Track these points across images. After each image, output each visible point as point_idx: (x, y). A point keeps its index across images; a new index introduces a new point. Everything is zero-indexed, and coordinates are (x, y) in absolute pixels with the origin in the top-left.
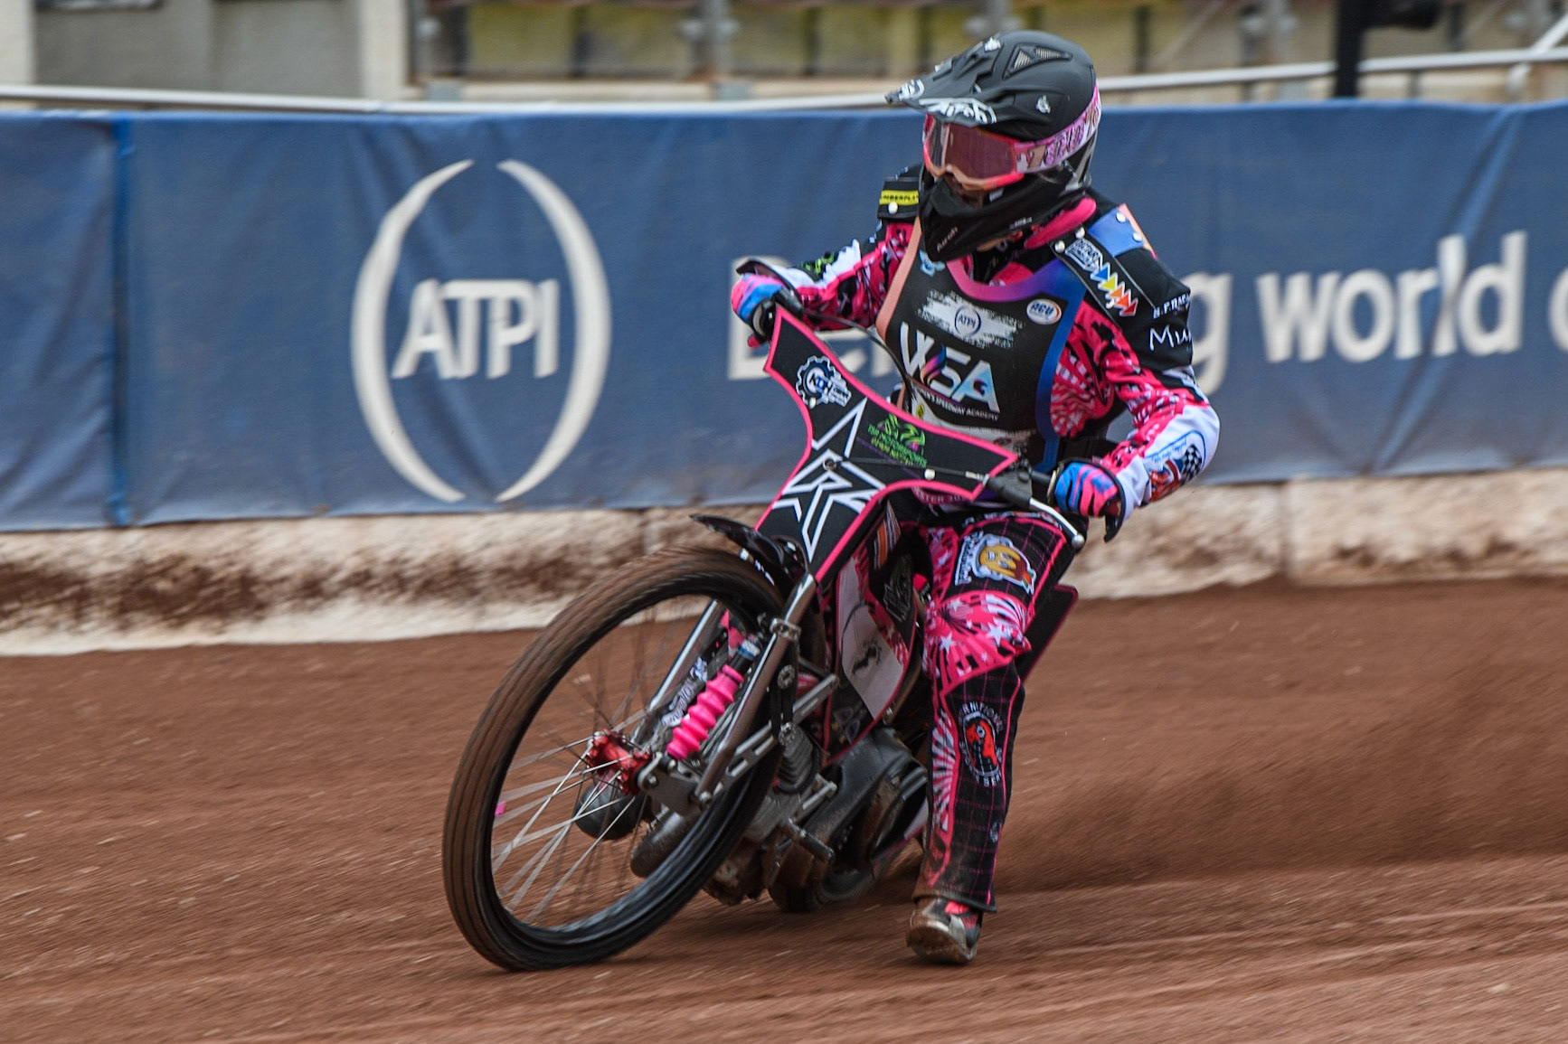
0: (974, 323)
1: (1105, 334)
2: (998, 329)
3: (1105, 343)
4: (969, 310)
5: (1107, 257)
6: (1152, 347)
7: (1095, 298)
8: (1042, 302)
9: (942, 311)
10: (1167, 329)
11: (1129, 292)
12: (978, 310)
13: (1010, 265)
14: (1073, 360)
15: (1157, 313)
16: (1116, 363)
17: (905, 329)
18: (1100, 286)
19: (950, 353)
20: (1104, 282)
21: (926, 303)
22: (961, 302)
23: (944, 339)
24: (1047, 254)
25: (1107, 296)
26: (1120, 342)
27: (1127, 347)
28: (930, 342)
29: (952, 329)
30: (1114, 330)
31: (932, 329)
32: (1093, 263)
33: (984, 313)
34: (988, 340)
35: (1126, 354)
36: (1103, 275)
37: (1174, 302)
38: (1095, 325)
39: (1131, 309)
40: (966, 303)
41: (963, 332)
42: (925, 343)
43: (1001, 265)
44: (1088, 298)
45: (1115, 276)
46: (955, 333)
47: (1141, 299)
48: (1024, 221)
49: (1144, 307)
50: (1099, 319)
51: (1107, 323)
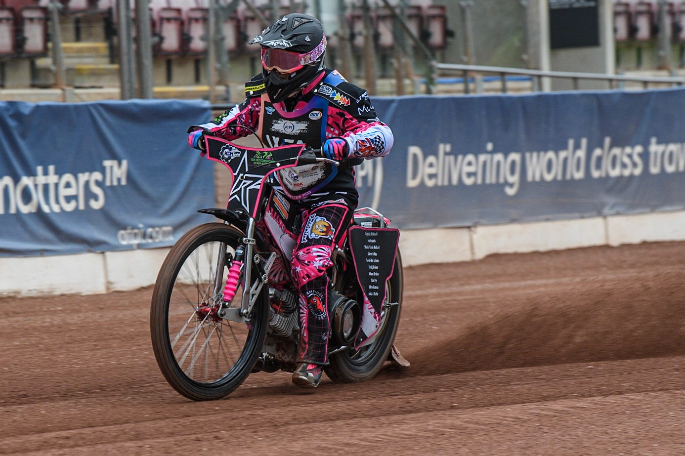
0: (291, 127)
1: (342, 115)
2: (300, 127)
3: (343, 118)
4: (289, 123)
5: (334, 88)
6: (360, 114)
7: (333, 104)
8: (314, 112)
9: (278, 126)
10: (364, 106)
11: (345, 97)
12: (291, 122)
13: (299, 102)
14: (332, 129)
15: (358, 101)
16: (349, 124)
17: (268, 136)
18: (334, 99)
19: (286, 141)
20: (335, 97)
21: (273, 125)
22: (284, 121)
23: (282, 136)
24: (311, 94)
25: (338, 102)
26: (348, 116)
27: (351, 117)
28: (278, 139)
29: (284, 132)
30: (345, 113)
31: (277, 134)
32: (330, 92)
33: (294, 122)
34: (299, 132)
35: (352, 119)
36: (334, 95)
37: (363, 96)
38: (337, 113)
39: (348, 103)
40: (286, 121)
41: (288, 131)
42: (276, 140)
43: (296, 103)
44: (331, 104)
45: (339, 93)
46: (286, 133)
47: (351, 99)
48: (305, 84)
49: (352, 101)
50: (338, 111)
51: (341, 111)
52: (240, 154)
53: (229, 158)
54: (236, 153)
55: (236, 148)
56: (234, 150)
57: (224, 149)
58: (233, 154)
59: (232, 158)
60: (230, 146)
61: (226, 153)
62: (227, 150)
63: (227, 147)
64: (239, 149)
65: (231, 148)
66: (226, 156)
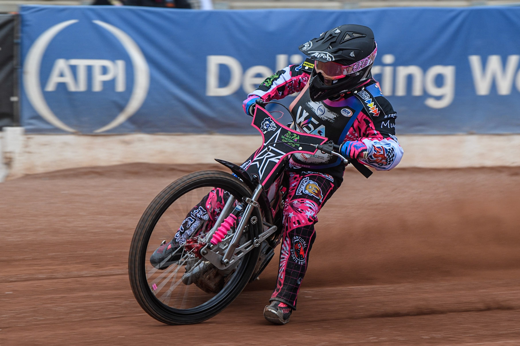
0: (323, 111)
2: (329, 116)
4: (323, 108)
5: (371, 97)
8: (346, 109)
9: (314, 105)
10: (388, 122)
28: (307, 114)
29: (316, 112)
31: (309, 110)
33: (326, 109)
40: (322, 105)
41: (319, 113)
42: (305, 114)
46: (316, 114)
47: (381, 111)
52: (275, 129)
53: (267, 129)
54: (273, 127)
55: (275, 123)
56: (273, 124)
57: (266, 120)
58: (270, 127)
59: (269, 130)
60: (271, 119)
61: (266, 125)
62: (267, 122)
63: (268, 120)
64: (276, 125)
65: (271, 122)
66: (265, 128)
